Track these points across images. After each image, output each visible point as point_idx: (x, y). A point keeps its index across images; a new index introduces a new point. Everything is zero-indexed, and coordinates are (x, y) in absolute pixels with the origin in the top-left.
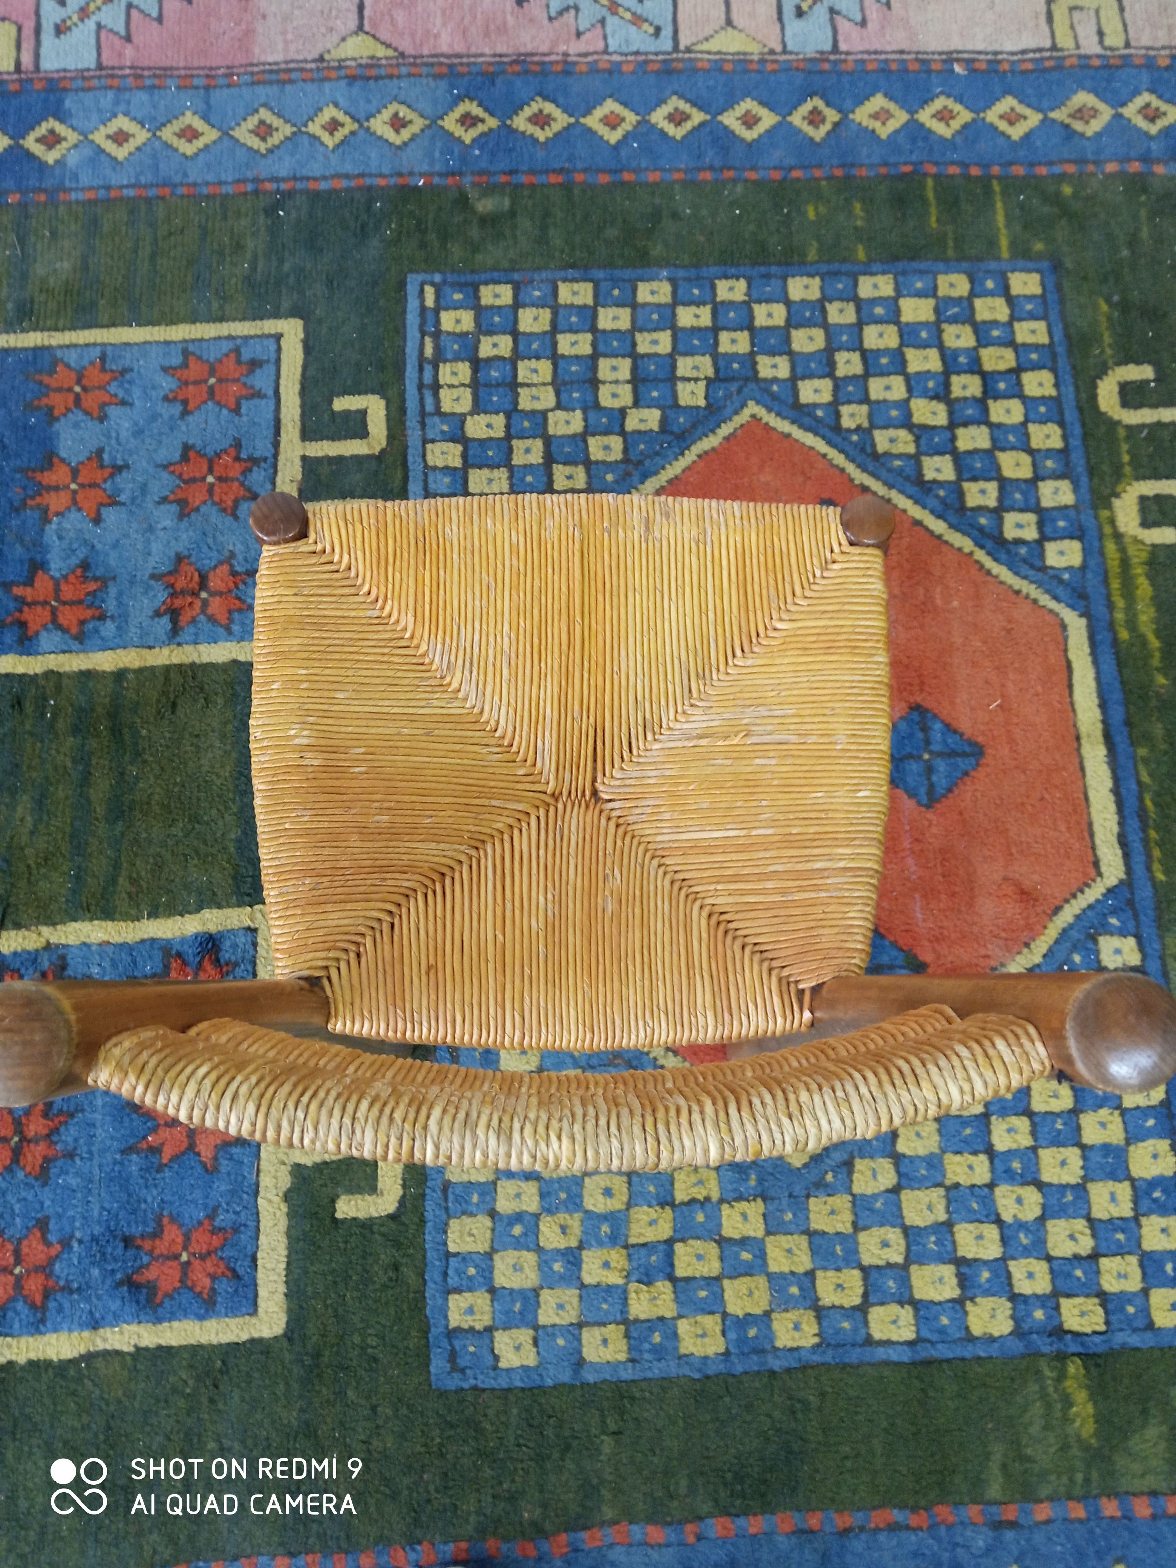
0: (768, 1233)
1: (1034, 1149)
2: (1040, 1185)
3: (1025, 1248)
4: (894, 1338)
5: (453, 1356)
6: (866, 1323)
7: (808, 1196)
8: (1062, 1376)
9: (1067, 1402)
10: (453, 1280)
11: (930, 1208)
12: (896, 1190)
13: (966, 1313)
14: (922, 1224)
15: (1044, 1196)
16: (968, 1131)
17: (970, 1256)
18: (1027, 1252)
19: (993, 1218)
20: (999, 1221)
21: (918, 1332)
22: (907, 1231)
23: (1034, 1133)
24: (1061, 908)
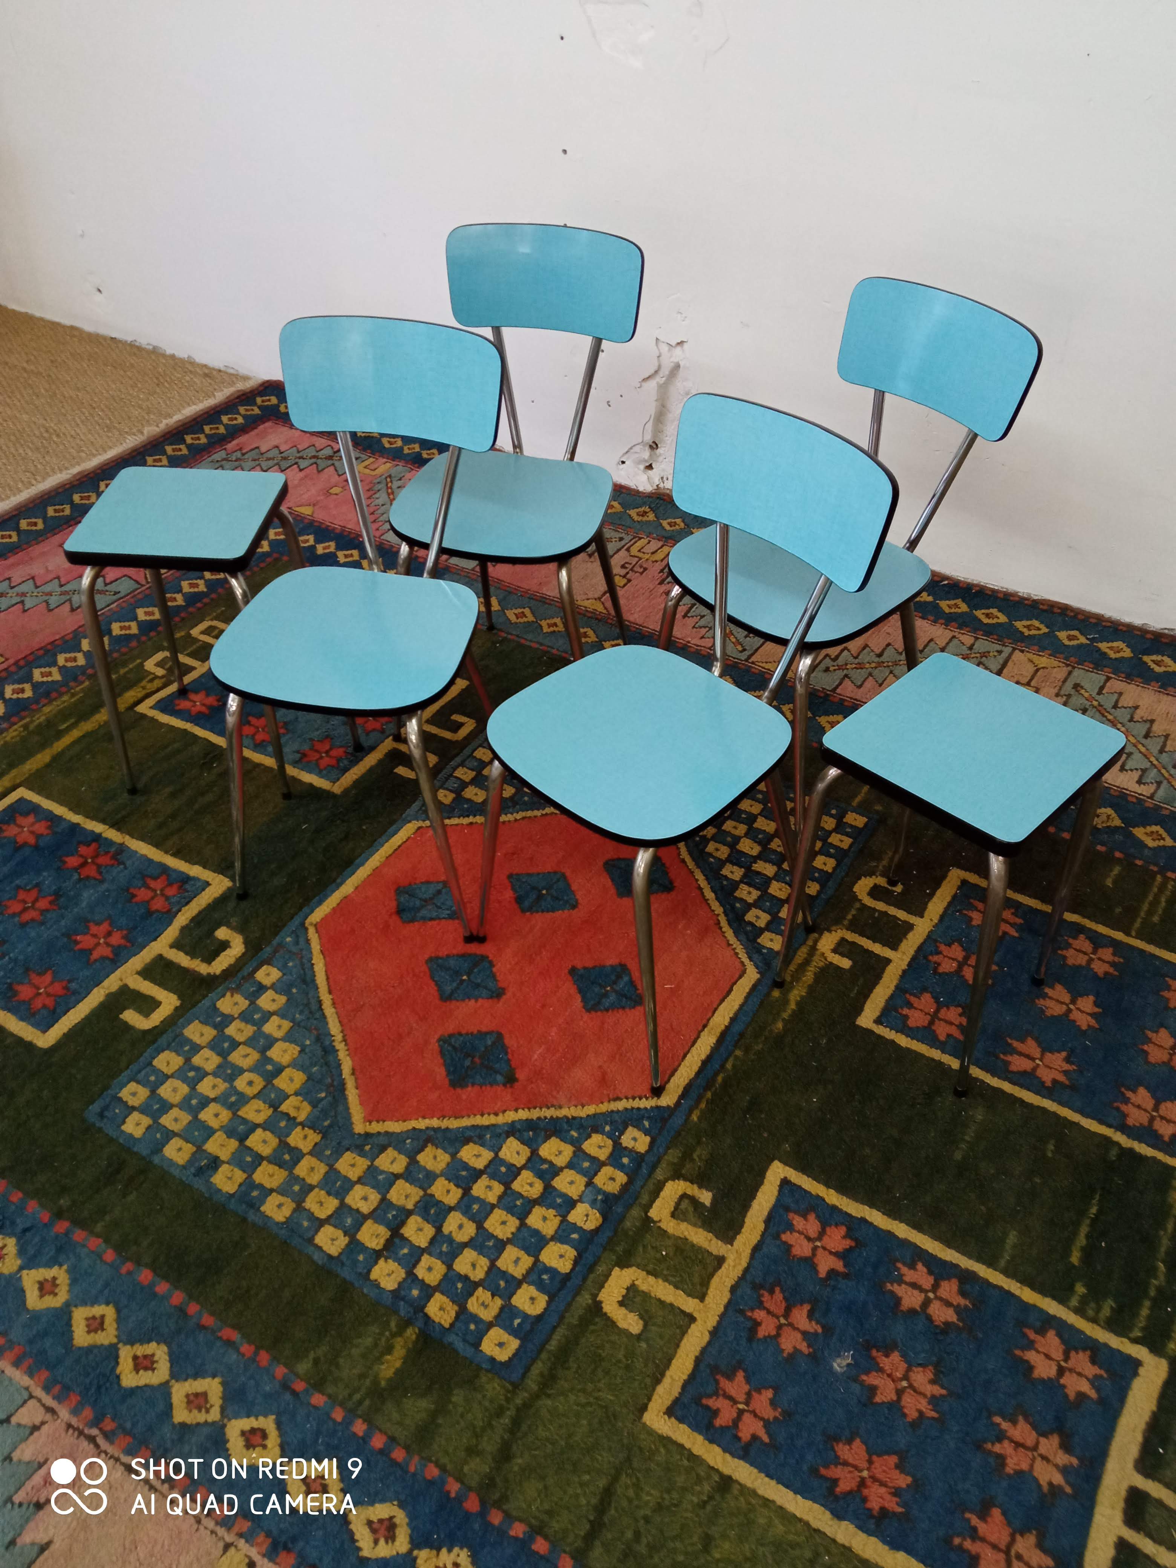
0: (311, 1153)
1: (493, 1207)
2: (480, 1226)
3: (441, 1252)
4: (325, 1248)
5: (106, 1108)
6: (317, 1231)
7: (348, 1150)
8: (400, 1332)
9: (389, 1349)
10: (141, 1076)
11: (407, 1197)
12: (397, 1177)
13: (376, 1263)
14: (395, 1202)
15: (477, 1234)
16: (464, 1173)
17: (406, 1235)
18: (440, 1256)
19: (437, 1224)
20: (439, 1229)
21: (340, 1254)
22: (384, 1199)
23: (500, 1198)
24: (621, 1099)
